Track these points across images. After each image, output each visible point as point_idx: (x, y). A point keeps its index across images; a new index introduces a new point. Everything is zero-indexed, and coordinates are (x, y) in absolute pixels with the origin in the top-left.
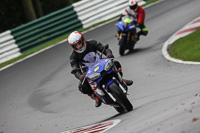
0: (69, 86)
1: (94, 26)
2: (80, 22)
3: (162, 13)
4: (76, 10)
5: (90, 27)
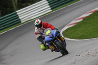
1: (26, 22)
2: (20, 20)
3: (60, 16)
4: (18, 14)
5: (24, 23)
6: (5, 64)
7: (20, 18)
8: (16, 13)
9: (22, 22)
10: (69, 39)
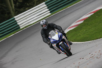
0: (15, 59)
1: (25, 27)
4: (16, 19)
8: (14, 19)
9: (21, 28)
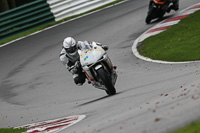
4: (49, 2)
5: (61, 21)
6: (17, 104)
7: (53, 11)
9: (57, 20)
10: (149, 60)
